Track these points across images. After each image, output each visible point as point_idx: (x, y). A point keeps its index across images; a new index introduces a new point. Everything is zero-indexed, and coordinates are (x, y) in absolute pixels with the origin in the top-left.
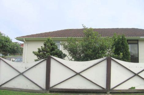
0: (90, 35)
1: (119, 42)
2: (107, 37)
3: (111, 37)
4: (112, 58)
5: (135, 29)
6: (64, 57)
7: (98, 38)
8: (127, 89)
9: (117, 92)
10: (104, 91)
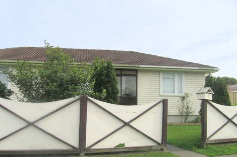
0: (57, 59)
1: (103, 71)
2: (83, 63)
3: (89, 64)
4: (89, 97)
5: (134, 52)
6: (9, 96)
7: (69, 65)
8: (113, 147)
9: (97, 152)
10: (75, 152)
